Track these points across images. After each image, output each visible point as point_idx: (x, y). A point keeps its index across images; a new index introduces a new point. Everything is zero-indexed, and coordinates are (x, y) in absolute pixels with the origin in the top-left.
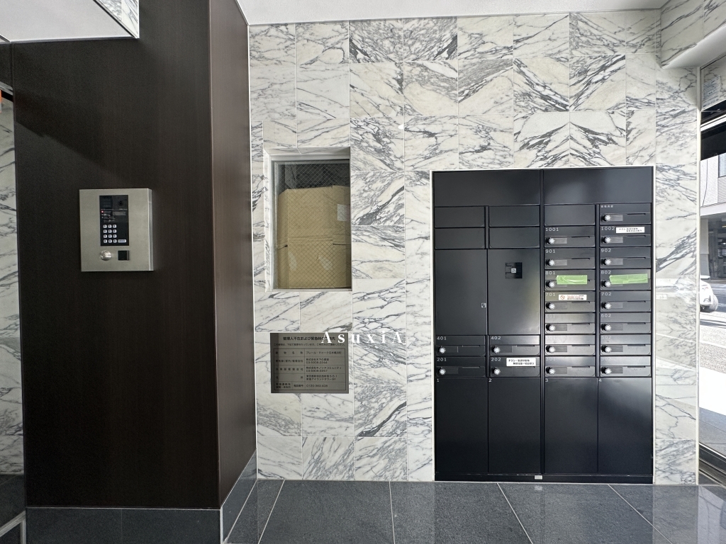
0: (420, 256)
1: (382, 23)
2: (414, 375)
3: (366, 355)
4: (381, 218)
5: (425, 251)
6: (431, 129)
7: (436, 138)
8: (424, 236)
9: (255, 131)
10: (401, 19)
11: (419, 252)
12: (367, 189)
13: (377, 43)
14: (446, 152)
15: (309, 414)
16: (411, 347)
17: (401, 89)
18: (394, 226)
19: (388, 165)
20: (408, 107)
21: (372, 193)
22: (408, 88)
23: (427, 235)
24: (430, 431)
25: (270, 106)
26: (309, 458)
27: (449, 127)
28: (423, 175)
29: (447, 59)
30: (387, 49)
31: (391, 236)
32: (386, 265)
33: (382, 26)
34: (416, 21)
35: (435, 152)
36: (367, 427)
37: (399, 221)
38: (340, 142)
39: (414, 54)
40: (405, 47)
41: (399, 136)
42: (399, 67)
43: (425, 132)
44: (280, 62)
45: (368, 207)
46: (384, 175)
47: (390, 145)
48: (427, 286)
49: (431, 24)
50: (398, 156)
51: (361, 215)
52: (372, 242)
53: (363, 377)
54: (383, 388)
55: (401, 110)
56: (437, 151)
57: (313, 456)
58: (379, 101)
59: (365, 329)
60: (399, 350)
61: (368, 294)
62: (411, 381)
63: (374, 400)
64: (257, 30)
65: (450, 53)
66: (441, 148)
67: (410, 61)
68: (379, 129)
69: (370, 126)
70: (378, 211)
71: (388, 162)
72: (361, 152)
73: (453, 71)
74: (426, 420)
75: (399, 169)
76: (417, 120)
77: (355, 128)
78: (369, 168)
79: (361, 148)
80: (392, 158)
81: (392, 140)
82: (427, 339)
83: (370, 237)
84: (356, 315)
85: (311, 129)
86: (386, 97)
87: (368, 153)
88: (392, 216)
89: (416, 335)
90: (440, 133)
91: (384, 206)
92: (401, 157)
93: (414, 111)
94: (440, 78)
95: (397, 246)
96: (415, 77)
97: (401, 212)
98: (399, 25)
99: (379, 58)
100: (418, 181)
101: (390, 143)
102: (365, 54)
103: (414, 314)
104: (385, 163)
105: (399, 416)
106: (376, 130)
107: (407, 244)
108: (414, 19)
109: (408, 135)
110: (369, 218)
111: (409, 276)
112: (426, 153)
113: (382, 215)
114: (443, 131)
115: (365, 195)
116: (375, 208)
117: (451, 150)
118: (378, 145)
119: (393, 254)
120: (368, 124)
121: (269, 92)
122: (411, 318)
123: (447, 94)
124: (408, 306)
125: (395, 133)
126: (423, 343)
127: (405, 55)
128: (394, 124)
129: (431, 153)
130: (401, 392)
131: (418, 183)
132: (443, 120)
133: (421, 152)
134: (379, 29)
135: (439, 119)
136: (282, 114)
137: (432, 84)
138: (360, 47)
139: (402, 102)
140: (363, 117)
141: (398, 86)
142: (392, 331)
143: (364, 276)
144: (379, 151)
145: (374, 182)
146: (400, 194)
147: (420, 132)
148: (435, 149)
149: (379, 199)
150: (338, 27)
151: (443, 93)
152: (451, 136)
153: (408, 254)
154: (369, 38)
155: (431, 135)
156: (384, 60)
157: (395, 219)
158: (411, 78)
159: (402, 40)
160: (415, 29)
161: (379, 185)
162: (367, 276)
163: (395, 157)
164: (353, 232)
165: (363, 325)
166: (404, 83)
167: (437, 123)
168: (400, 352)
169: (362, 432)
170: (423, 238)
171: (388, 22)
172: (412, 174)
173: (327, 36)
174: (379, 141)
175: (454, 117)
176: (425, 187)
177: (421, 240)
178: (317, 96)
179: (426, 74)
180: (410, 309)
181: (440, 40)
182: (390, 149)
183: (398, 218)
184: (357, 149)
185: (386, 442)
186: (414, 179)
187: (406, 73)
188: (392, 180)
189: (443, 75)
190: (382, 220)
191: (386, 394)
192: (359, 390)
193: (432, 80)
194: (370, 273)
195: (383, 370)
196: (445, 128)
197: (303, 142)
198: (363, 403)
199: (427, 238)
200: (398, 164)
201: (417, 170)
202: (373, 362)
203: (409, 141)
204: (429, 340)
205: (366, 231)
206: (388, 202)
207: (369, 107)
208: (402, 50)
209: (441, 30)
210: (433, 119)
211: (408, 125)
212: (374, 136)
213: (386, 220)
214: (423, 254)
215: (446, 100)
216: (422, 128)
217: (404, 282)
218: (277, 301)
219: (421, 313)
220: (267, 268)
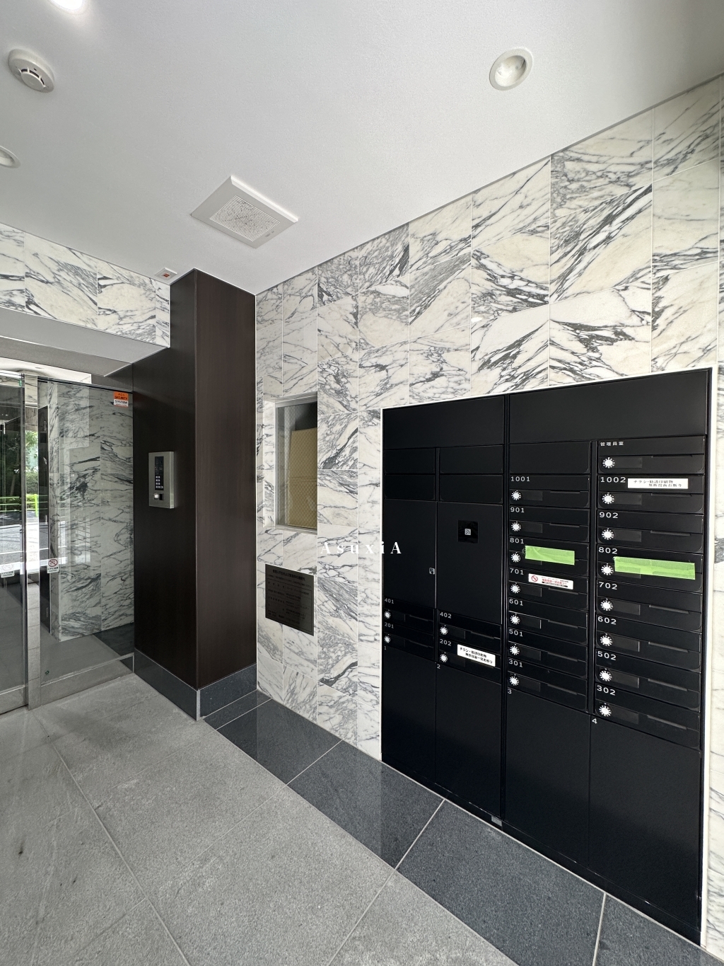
0: (370, 504)
1: (342, 257)
2: (365, 635)
3: (326, 602)
4: (339, 462)
5: (375, 500)
6: (382, 361)
7: (387, 371)
8: (374, 482)
9: (259, 385)
10: (357, 248)
11: (370, 500)
12: (329, 432)
13: (337, 280)
14: (396, 385)
15: (288, 645)
16: (362, 603)
17: (356, 323)
18: (349, 471)
19: (345, 407)
20: (362, 341)
21: (332, 437)
22: (362, 321)
23: (377, 482)
24: (378, 703)
25: (268, 362)
26: (287, 687)
27: (400, 356)
28: (374, 414)
29: (398, 276)
30: (345, 283)
31: (346, 481)
32: (342, 511)
33: (342, 260)
34: (370, 243)
35: (386, 387)
36: (327, 675)
37: (354, 466)
38: (311, 388)
39: (368, 281)
40: (360, 277)
41: (355, 374)
42: (355, 300)
43: (377, 366)
44: (273, 321)
45: (329, 451)
46: (342, 417)
47: (347, 385)
48: (377, 538)
49: (384, 241)
50: (353, 396)
51: (324, 459)
52: (332, 487)
53: (324, 624)
54: (339, 640)
55: (357, 345)
56: (388, 386)
57: (290, 686)
58: (338, 340)
59: (326, 575)
60: (352, 604)
61: (329, 540)
62: (362, 641)
63: (332, 650)
64: (261, 296)
65: (401, 269)
66: (392, 381)
67: (364, 290)
68: (339, 370)
69: (332, 367)
70: (337, 455)
71: (345, 403)
72: (325, 395)
73: (404, 288)
74: (374, 689)
75: (354, 410)
76: (369, 353)
77: (321, 372)
78: (331, 411)
79: (325, 391)
80: (348, 398)
81: (349, 379)
82: (375, 598)
83: (331, 482)
84: (320, 560)
85: (292, 378)
86: (344, 335)
87: (330, 395)
88: (348, 460)
89: (367, 591)
90: (390, 365)
91: (341, 450)
92: (356, 397)
93: (368, 344)
94: (391, 300)
95: (351, 492)
96: (368, 307)
97: (355, 455)
98: (354, 254)
99: (339, 295)
100: (370, 421)
101: (347, 382)
102: (329, 295)
103: (365, 567)
104: (343, 404)
105: (351, 675)
106: (336, 371)
107: (359, 490)
108: (368, 242)
109: (362, 370)
110: (330, 462)
111: (362, 526)
112: (378, 389)
113: (340, 460)
114: (394, 361)
115: (327, 439)
116: (335, 452)
117: (402, 383)
118: (338, 387)
119: (347, 501)
120: (330, 365)
121: (267, 350)
122: (362, 572)
123: (398, 317)
124: (360, 558)
125: (351, 371)
126: (372, 602)
127: (361, 284)
128: (351, 362)
129: (382, 389)
130: (354, 649)
131: (370, 423)
132: (393, 349)
133: (372, 389)
134: (340, 265)
135: (390, 349)
136: (274, 368)
137: (384, 310)
138: (325, 290)
139: (357, 338)
140: (327, 360)
141: (354, 320)
142: (347, 582)
143: (326, 521)
144: (338, 393)
145: (334, 425)
146: (354, 436)
147: (372, 366)
148: (386, 384)
149: (338, 443)
150: (310, 275)
151: (394, 317)
152: (402, 366)
153: (360, 501)
154: (332, 278)
155: (382, 368)
156: (343, 296)
157: (350, 463)
158: (365, 309)
159: (358, 270)
160: (369, 253)
161: (338, 428)
162: (328, 521)
163: (351, 397)
164: (318, 476)
165: (325, 571)
166: (359, 316)
167: (388, 353)
168: (352, 606)
169: (323, 679)
170: (373, 484)
171: (346, 255)
172: (365, 414)
173: (302, 288)
174: (338, 382)
175: (405, 343)
176: (377, 428)
177: (372, 487)
178: (296, 346)
179: (378, 300)
180: (361, 562)
181: (392, 257)
182: (346, 389)
183: (353, 461)
184: (322, 393)
185: (340, 697)
186: (366, 419)
187: (360, 305)
188: (348, 422)
189: (394, 297)
190: (340, 464)
191: (341, 647)
192: (321, 635)
193: (384, 306)
194: (330, 518)
195: (338, 620)
196: (395, 358)
197: (286, 391)
198: (324, 650)
199: (377, 485)
200: (353, 405)
201: (369, 409)
202: (332, 611)
203: (363, 378)
204: (378, 600)
205: (328, 475)
206: (345, 446)
207: (332, 349)
208: (358, 281)
209: (392, 245)
210: (385, 349)
211: (362, 361)
212: (335, 377)
213: (342, 465)
214: (374, 502)
215: (397, 325)
216: (374, 361)
217: (357, 531)
218: (269, 536)
219: (371, 568)
220: (267, 506)
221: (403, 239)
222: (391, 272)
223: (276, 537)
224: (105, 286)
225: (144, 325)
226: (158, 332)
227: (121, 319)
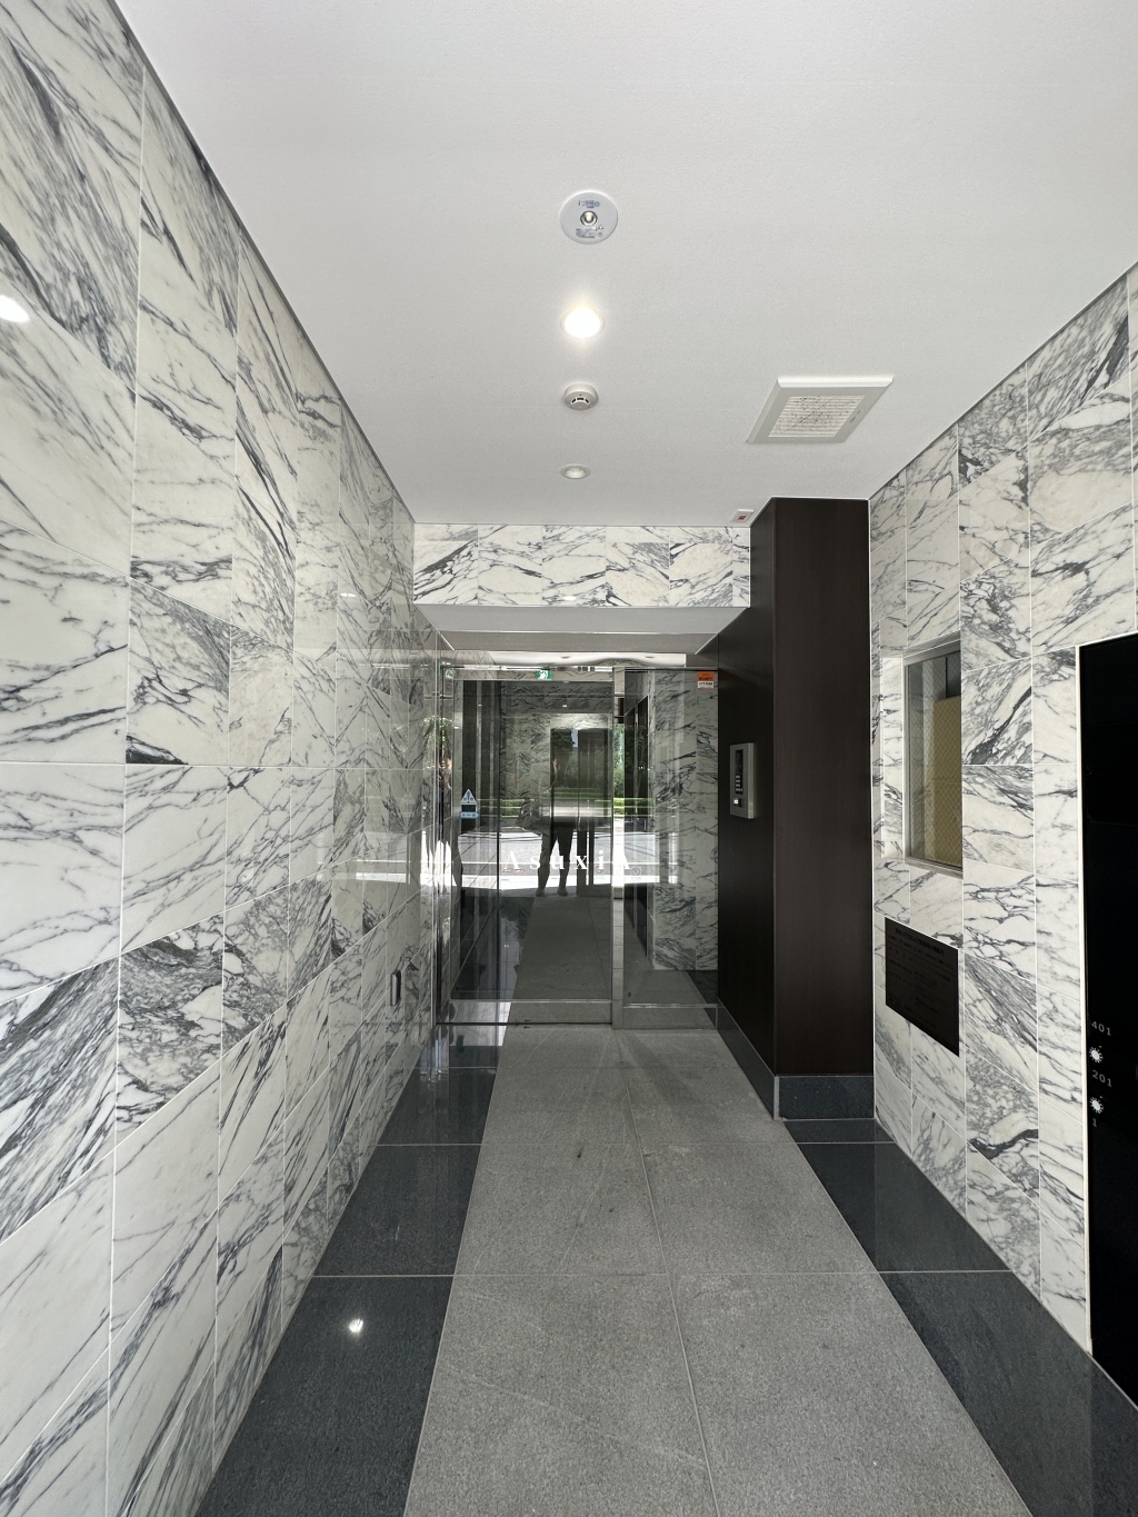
0: (1058, 830)
1: (997, 392)
2: (1051, 1083)
3: (980, 1001)
4: (999, 751)
5: (1067, 823)
6: (1075, 557)
7: (1087, 573)
8: (1066, 788)
9: (876, 634)
10: (1023, 365)
11: (1058, 822)
12: (980, 699)
13: (990, 434)
14: (1107, 596)
15: (918, 1060)
16: (1044, 1018)
17: (1025, 499)
18: (1016, 767)
19: (1007, 651)
20: (1037, 528)
21: (986, 707)
22: (1036, 490)
23: (1072, 788)
24: (1081, 1230)
25: (886, 598)
26: (918, 1133)
27: (1113, 538)
28: (1063, 658)
29: (1106, 385)
30: (1004, 435)
31: (1012, 786)
32: (1004, 841)
33: (998, 398)
34: (1048, 347)
35: (1086, 603)
36: (982, 1135)
37: (1025, 757)
38: (949, 627)
39: (1046, 416)
40: (1029, 414)
41: (1024, 591)
42: (1023, 458)
43: (1066, 567)
44: (892, 531)
45: (981, 732)
46: (1002, 670)
47: (1010, 613)
48: (1072, 898)
49: (1074, 330)
50: (1022, 630)
51: (972, 747)
52: (986, 795)
53: (977, 1041)
54: (1002, 1077)
55: (1026, 538)
56: (1090, 601)
57: (923, 1132)
58: (993, 536)
59: (977, 951)
60: (1026, 1015)
61: (983, 890)
62: (1046, 1092)
63: (990, 1092)
64: (875, 499)
65: (1111, 372)
66: (1097, 591)
67: (1039, 435)
68: (995, 587)
69: (985, 586)
70: (995, 738)
71: (1007, 645)
72: (973, 636)
73: (1119, 404)
74: (1073, 1198)
75: (1024, 655)
76: (1051, 546)
77: (966, 598)
78: (983, 662)
79: (973, 630)
80: (1013, 635)
81: (1013, 602)
82: (1072, 1016)
83: (985, 787)
84: (969, 924)
85: (920, 617)
86: (1004, 524)
87: (981, 635)
88: (1014, 748)
89: (1054, 998)
90: (1093, 559)
91: (1002, 729)
92: (1027, 631)
93: (1047, 530)
94: (1093, 436)
95: (1021, 806)
96: (1047, 462)
97: (1027, 738)
98: (1016, 380)
99: (994, 459)
100: (1055, 672)
101: (1010, 608)
102: (976, 463)
103: (1049, 951)
104: (1003, 648)
105: (1026, 1152)
106: (990, 592)
107: (1035, 802)
108: (1042, 348)
109: (1039, 580)
110: (983, 752)
111: (1042, 870)
112: (1069, 611)
113: (1000, 747)
114: (1102, 551)
115: (978, 711)
116: (990, 733)
117: (1119, 590)
118: (994, 618)
119: (1012, 821)
120: (981, 583)
121: (885, 578)
122: (1044, 958)
123: (1108, 464)
124: (1039, 932)
125: (1017, 586)
126: (1065, 1021)
127: (1031, 428)
128: (1016, 571)
129: (1077, 609)
130: (1030, 1104)
131: (1055, 677)
132: (1100, 528)
133: (1058, 612)
134: (994, 406)
135: (1093, 529)
136: (895, 605)
137: (1079, 458)
138: (970, 457)
139: (1026, 524)
140: (974, 576)
141: (1021, 494)
142: (1015, 973)
143: (976, 855)
144: (995, 628)
145: (988, 686)
146: (1025, 703)
147: (1057, 569)
148: (1086, 597)
149: (996, 717)
150: (946, 441)
151: (1099, 467)
152: (1118, 556)
153: (1039, 823)
154: (982, 432)
155: (1076, 568)
156: (1001, 457)
157: (1019, 753)
158: (1041, 468)
159: (1026, 403)
160: (1046, 366)
161: (995, 690)
162: (981, 856)
163: (1018, 633)
164: (964, 776)
165: (975, 944)
166: (1029, 485)
167: (1088, 538)
168: (1027, 1021)
169: (975, 1140)
170: (1064, 793)
171: (1004, 386)
172: (1045, 661)
173: (933, 466)
174: (994, 609)
175: (1124, 510)
176: (1068, 683)
177: (1062, 797)
178: (926, 562)
179: (1065, 444)
180: (1041, 939)
181: (1092, 354)
182: (1010, 620)
183: (1023, 750)
184: (968, 633)
185: (1007, 1188)
186: (1047, 669)
187: (1031, 463)
188: (1013, 679)
189: (1098, 427)
190: (1000, 755)
191: (1006, 1093)
192: (973, 1060)
193: (1077, 451)
194: (984, 852)
195: (999, 1039)
196: (1104, 545)
197: (912, 638)
198: (978, 1087)
199: (1071, 794)
200: (1022, 646)
201: (1053, 650)
202: (989, 1019)
203: (1039, 596)
204: (1077, 1020)
205: (979, 775)
206: (1008, 721)
207: (982, 554)
208: (1027, 422)
210: (1082, 531)
211: (1037, 563)
212: (989, 601)
213: (1006, 755)
214: (1065, 827)
215: (1106, 479)
216: (1059, 559)
217: (1033, 880)
218: (890, 873)
219: (1061, 953)
220: (888, 824)
221: (1113, 312)
222: (1091, 383)
223: (901, 875)
224: (677, 554)
225: (718, 588)
226: (736, 591)
227: (693, 587)
